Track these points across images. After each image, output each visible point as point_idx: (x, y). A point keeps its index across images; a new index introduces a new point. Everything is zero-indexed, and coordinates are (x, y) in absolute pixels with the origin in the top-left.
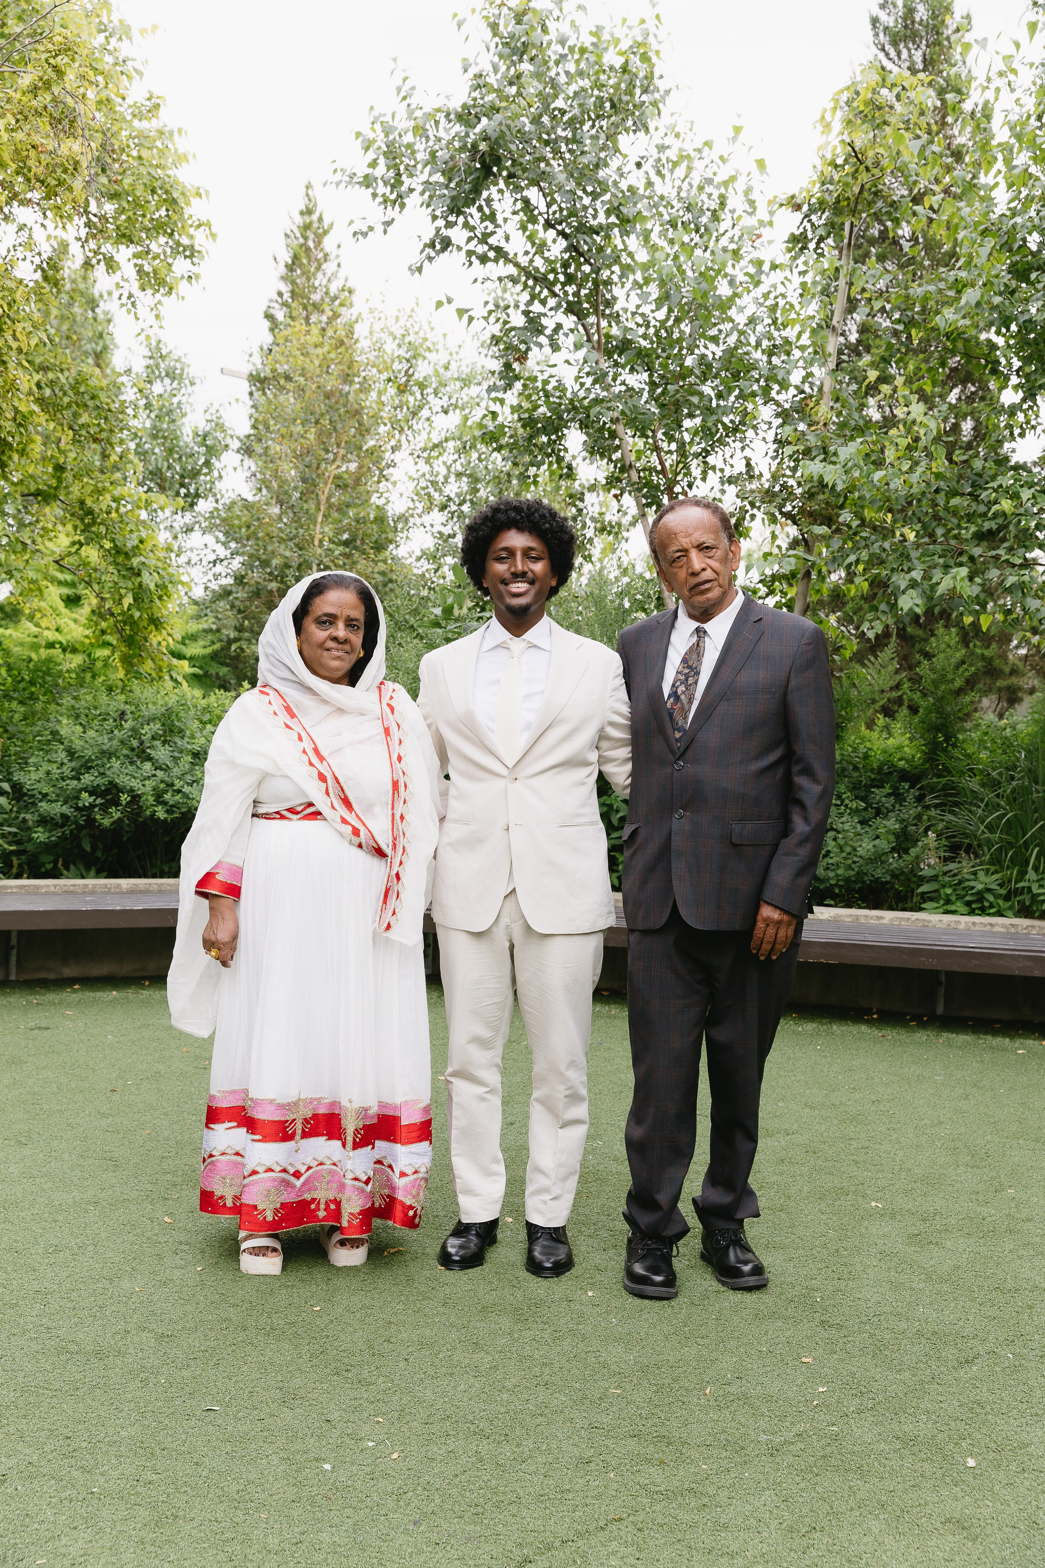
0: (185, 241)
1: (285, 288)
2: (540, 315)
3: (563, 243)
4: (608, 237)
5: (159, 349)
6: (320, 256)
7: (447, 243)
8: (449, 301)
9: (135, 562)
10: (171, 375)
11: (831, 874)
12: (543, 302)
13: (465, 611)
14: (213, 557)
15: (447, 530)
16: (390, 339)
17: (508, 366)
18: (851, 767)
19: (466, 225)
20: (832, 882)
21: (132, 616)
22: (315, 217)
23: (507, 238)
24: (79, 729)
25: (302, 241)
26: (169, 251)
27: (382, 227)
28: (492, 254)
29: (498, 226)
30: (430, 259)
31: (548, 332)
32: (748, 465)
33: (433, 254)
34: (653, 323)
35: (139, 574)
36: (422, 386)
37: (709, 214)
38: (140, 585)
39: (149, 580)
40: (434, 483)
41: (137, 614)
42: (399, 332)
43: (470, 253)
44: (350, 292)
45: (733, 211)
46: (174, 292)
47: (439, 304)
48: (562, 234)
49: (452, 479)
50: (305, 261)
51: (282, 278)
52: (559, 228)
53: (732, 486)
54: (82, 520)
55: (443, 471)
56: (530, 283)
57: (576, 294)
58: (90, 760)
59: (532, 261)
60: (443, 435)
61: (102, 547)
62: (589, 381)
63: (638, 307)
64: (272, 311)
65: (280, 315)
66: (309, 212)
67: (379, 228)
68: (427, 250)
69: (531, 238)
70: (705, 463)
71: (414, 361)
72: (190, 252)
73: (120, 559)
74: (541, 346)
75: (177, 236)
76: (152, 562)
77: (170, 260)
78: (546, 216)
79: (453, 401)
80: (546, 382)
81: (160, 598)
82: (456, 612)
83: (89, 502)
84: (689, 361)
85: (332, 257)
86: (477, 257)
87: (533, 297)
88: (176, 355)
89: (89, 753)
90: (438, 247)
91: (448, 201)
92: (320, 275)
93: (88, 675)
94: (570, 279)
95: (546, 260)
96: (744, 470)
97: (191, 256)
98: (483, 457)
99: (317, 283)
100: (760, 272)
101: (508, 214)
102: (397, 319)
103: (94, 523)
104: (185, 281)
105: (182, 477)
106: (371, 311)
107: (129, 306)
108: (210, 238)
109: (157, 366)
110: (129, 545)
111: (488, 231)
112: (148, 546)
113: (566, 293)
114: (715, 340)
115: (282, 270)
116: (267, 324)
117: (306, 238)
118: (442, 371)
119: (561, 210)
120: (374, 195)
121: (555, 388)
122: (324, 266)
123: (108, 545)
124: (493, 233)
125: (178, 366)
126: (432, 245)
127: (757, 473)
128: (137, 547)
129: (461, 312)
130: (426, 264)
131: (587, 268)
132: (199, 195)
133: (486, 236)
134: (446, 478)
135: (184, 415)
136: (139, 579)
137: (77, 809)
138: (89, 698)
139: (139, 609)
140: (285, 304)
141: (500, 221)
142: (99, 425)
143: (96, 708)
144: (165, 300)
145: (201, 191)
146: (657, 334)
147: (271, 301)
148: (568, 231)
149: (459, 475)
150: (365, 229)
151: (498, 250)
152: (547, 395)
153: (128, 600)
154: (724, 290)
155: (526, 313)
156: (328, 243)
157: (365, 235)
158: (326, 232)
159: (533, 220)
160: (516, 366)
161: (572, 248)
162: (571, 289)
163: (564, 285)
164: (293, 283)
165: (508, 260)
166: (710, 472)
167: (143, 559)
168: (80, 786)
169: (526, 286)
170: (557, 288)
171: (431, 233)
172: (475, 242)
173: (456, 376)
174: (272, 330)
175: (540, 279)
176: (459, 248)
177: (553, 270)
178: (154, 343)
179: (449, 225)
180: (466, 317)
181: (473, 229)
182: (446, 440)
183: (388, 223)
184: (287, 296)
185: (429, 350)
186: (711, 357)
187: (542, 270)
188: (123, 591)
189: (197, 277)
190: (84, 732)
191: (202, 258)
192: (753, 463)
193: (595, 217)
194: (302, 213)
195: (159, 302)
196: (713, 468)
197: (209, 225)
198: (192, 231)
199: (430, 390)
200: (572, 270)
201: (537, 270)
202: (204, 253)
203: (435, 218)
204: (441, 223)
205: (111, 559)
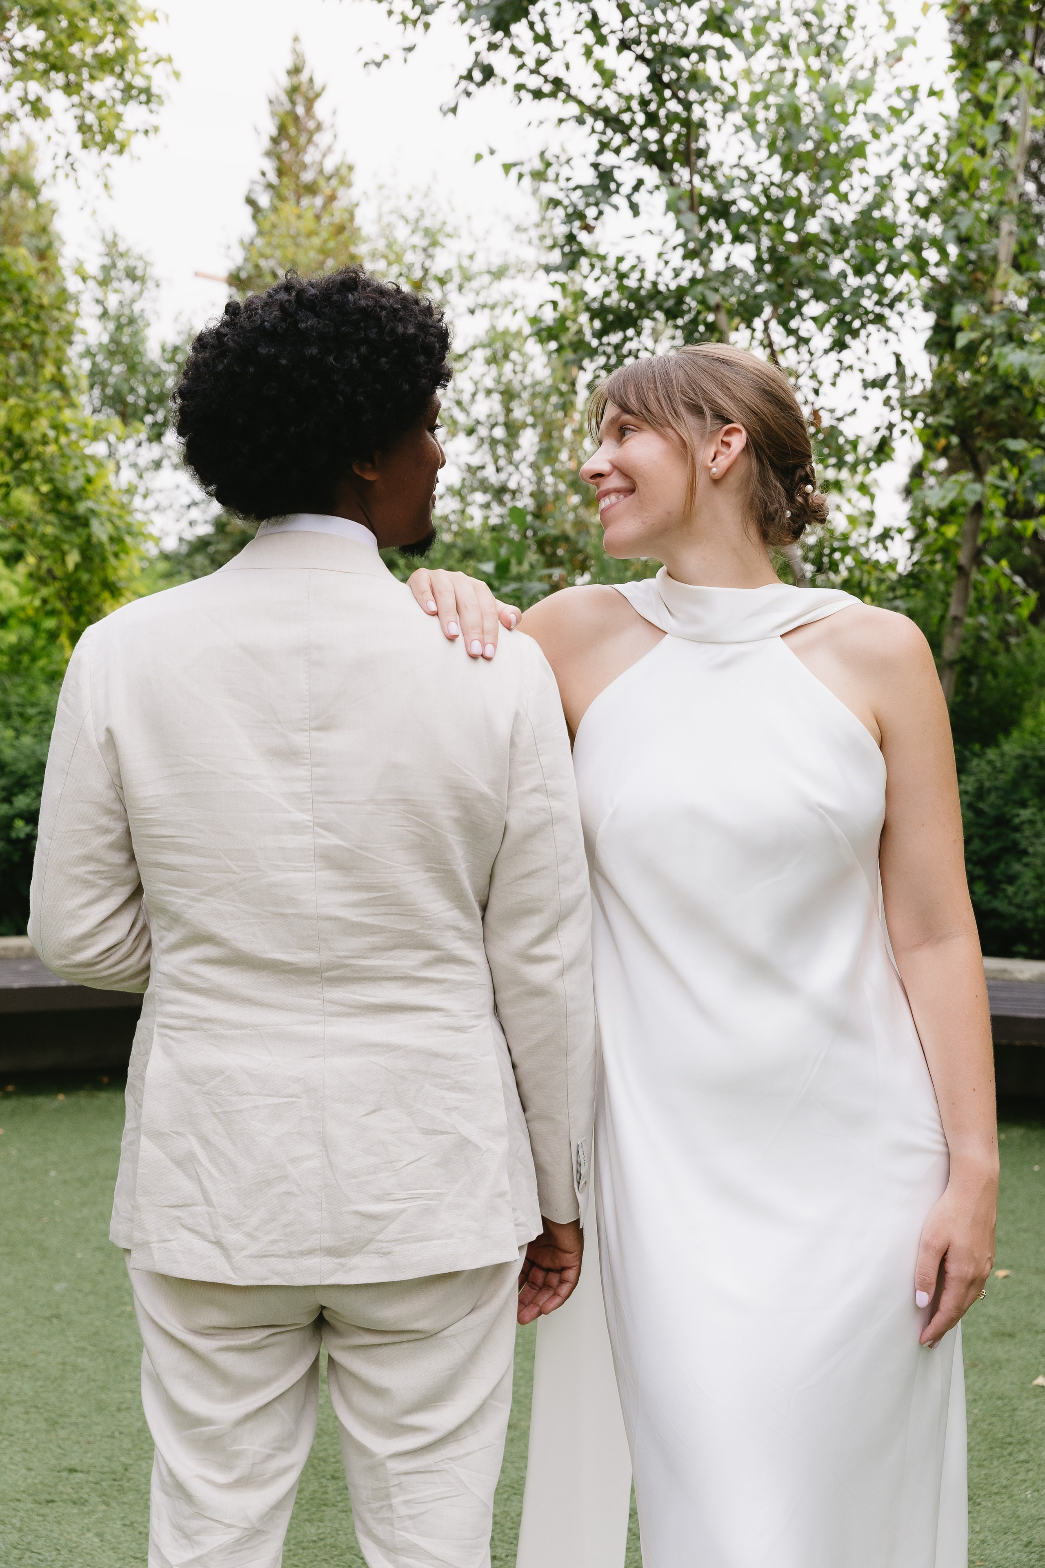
0: (139, 82)
1: (269, 166)
2: (613, 167)
3: (645, 71)
4: (703, 59)
5: (115, 244)
6: (311, 125)
7: (488, 72)
8: (492, 152)
9: (81, 508)
10: (131, 275)
11: (1029, 915)
12: (617, 151)
13: (526, 567)
14: (187, 501)
15: (475, 461)
16: (401, 224)
17: (571, 238)
18: (1036, 764)
19: (513, 50)
20: (1030, 925)
21: (78, 581)
22: (304, 77)
23: (567, 67)
24: (10, 733)
25: (288, 106)
26: (118, 95)
27: (401, 54)
28: (547, 88)
29: (554, 50)
30: (468, 94)
31: (626, 189)
32: (899, 363)
33: (472, 87)
34: (759, 178)
35: (86, 524)
36: (442, 282)
37: (834, 31)
38: (89, 538)
39: (100, 531)
40: (459, 403)
41: (85, 577)
42: (412, 215)
43: (519, 87)
44: (351, 168)
45: (864, 28)
46: (127, 150)
47: (479, 157)
48: (641, 58)
49: (480, 396)
50: (292, 131)
51: (268, 154)
52: (639, 50)
53: (877, 390)
54: (10, 454)
55: (469, 388)
56: (600, 125)
57: (660, 142)
58: (25, 776)
59: (599, 98)
60: (470, 342)
61: (37, 490)
62: (676, 258)
63: (740, 157)
64: (254, 196)
65: (264, 200)
66: (296, 71)
67: (398, 56)
68: (464, 84)
69: (599, 66)
70: (840, 362)
71: (430, 250)
72: (148, 96)
73: (63, 505)
74: (616, 208)
75: (128, 76)
76: (104, 508)
77: (120, 108)
78: (620, 35)
79: (481, 300)
80: (620, 260)
81: (116, 555)
82: (514, 569)
83: (18, 428)
84: (813, 226)
85: (326, 125)
86: (529, 91)
87: (604, 146)
88: (138, 250)
89: (23, 766)
90: (478, 76)
91: (492, 13)
92: (311, 149)
93: (25, 659)
94: (652, 120)
95: (619, 95)
96: (892, 369)
97: (148, 102)
98: (519, 368)
99: (308, 158)
100: (915, 99)
101: (568, 35)
102: (410, 198)
103: (26, 458)
104: (141, 136)
105: (148, 402)
106: (380, 187)
107: (68, 168)
108: (173, 78)
109: (114, 265)
110: (73, 485)
111: (543, 56)
112: (99, 485)
113: (645, 140)
114: (844, 198)
115: (266, 143)
116: (248, 210)
117: (293, 103)
118: (466, 263)
119: (640, 26)
120: (390, 13)
121: (633, 267)
122: (317, 138)
123: (45, 488)
124: (546, 61)
125: (140, 265)
126: (469, 77)
127: (909, 373)
128: (84, 489)
129: (507, 168)
130: (464, 100)
131: (674, 106)
132: (155, 18)
133: (540, 62)
134: (474, 395)
135: (148, 325)
136: (86, 531)
137: (10, 841)
138: (23, 690)
139: (89, 571)
140: (270, 186)
141: (556, 41)
142: (27, 326)
143: (33, 705)
144: (115, 160)
145: (159, 15)
146: (766, 192)
147: (253, 182)
148: (649, 54)
149: (489, 392)
150: (379, 59)
151: (558, 83)
152: (621, 276)
153: (73, 559)
154: (858, 128)
155: (596, 166)
156: (321, 109)
157: (378, 65)
158: (318, 95)
159: (602, 40)
160: (583, 237)
161: (655, 78)
162: (652, 134)
163: (643, 128)
164: (279, 158)
165: (570, 97)
166: (843, 373)
167: (90, 504)
168: (11, 812)
169: (593, 131)
170: (634, 133)
171: (469, 62)
172: (524, 72)
173: (484, 268)
174: (254, 217)
175: (612, 121)
176: (504, 82)
177: (629, 109)
178: (109, 237)
179: (493, 47)
180: (514, 172)
181: (520, 54)
182: (474, 348)
183: (410, 49)
184: (272, 177)
185: (449, 236)
186: (838, 220)
187: (614, 110)
188: (66, 547)
189: (156, 129)
190: (17, 738)
191: (161, 103)
192: (903, 360)
193: (685, 34)
194: (289, 73)
195: (109, 165)
196: (851, 367)
197: (170, 60)
198: (147, 69)
199: (451, 287)
200: (653, 107)
201: (607, 108)
202: (164, 98)
203: (472, 39)
204: (481, 45)
205: (48, 505)
